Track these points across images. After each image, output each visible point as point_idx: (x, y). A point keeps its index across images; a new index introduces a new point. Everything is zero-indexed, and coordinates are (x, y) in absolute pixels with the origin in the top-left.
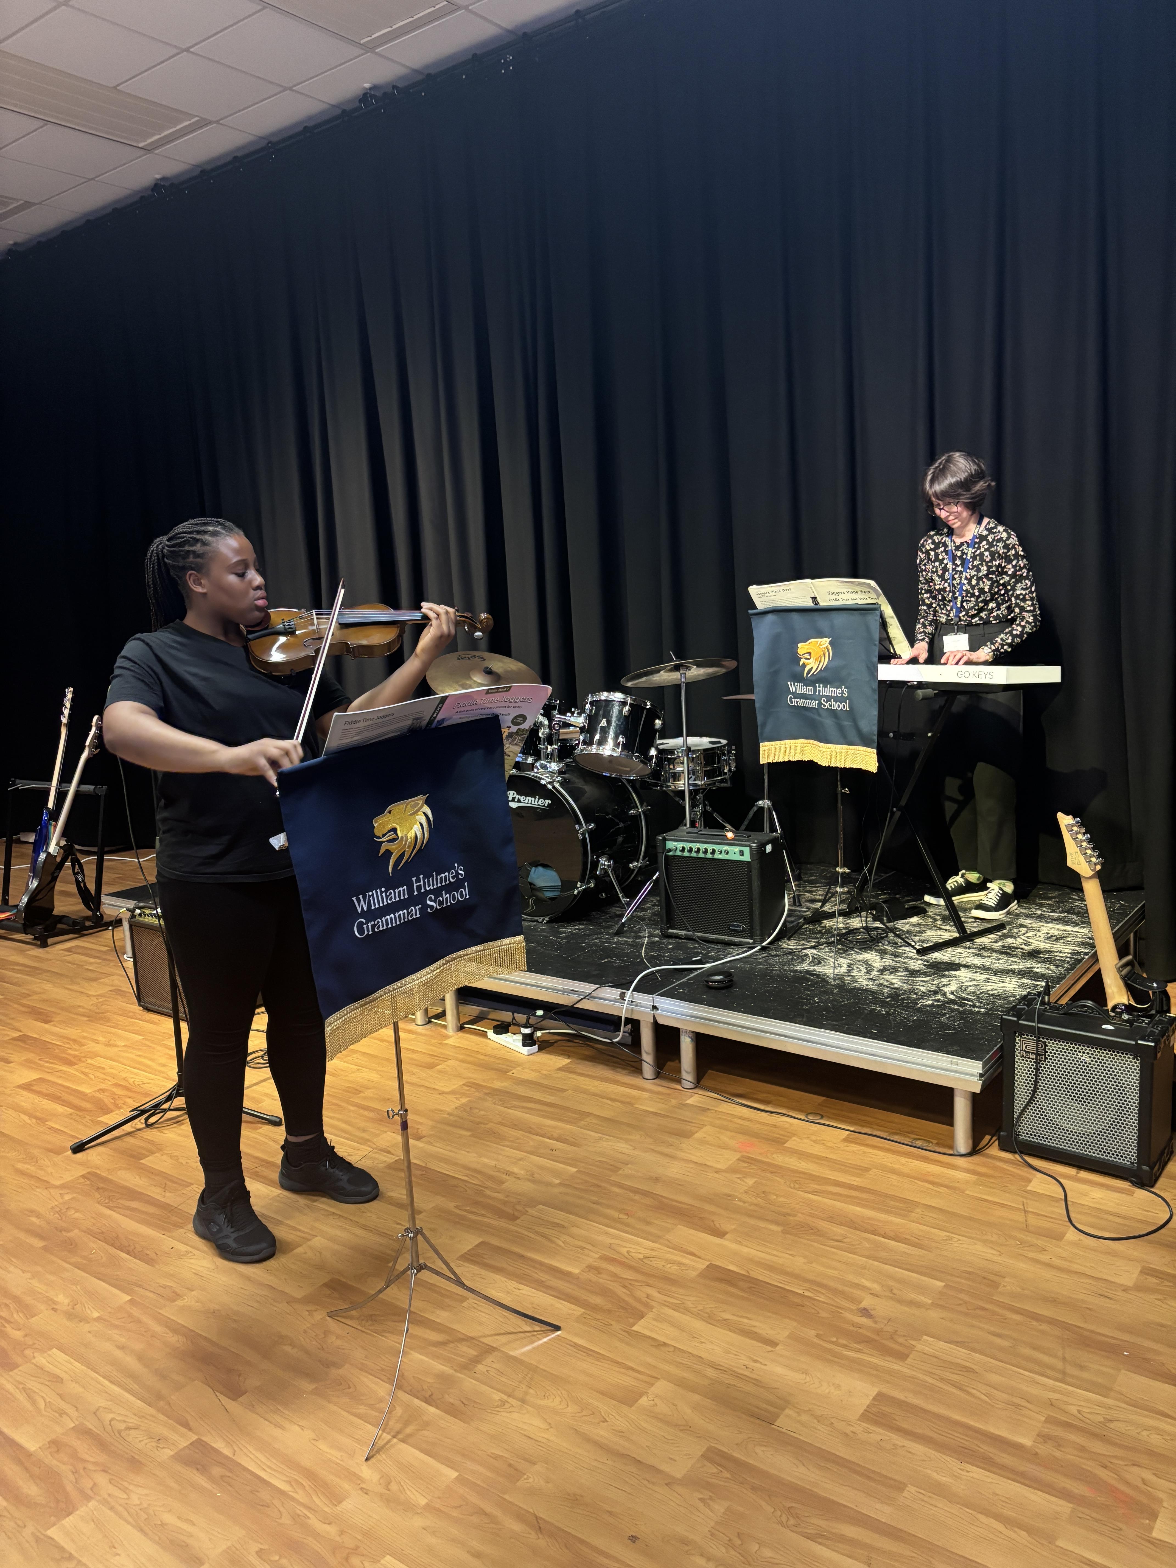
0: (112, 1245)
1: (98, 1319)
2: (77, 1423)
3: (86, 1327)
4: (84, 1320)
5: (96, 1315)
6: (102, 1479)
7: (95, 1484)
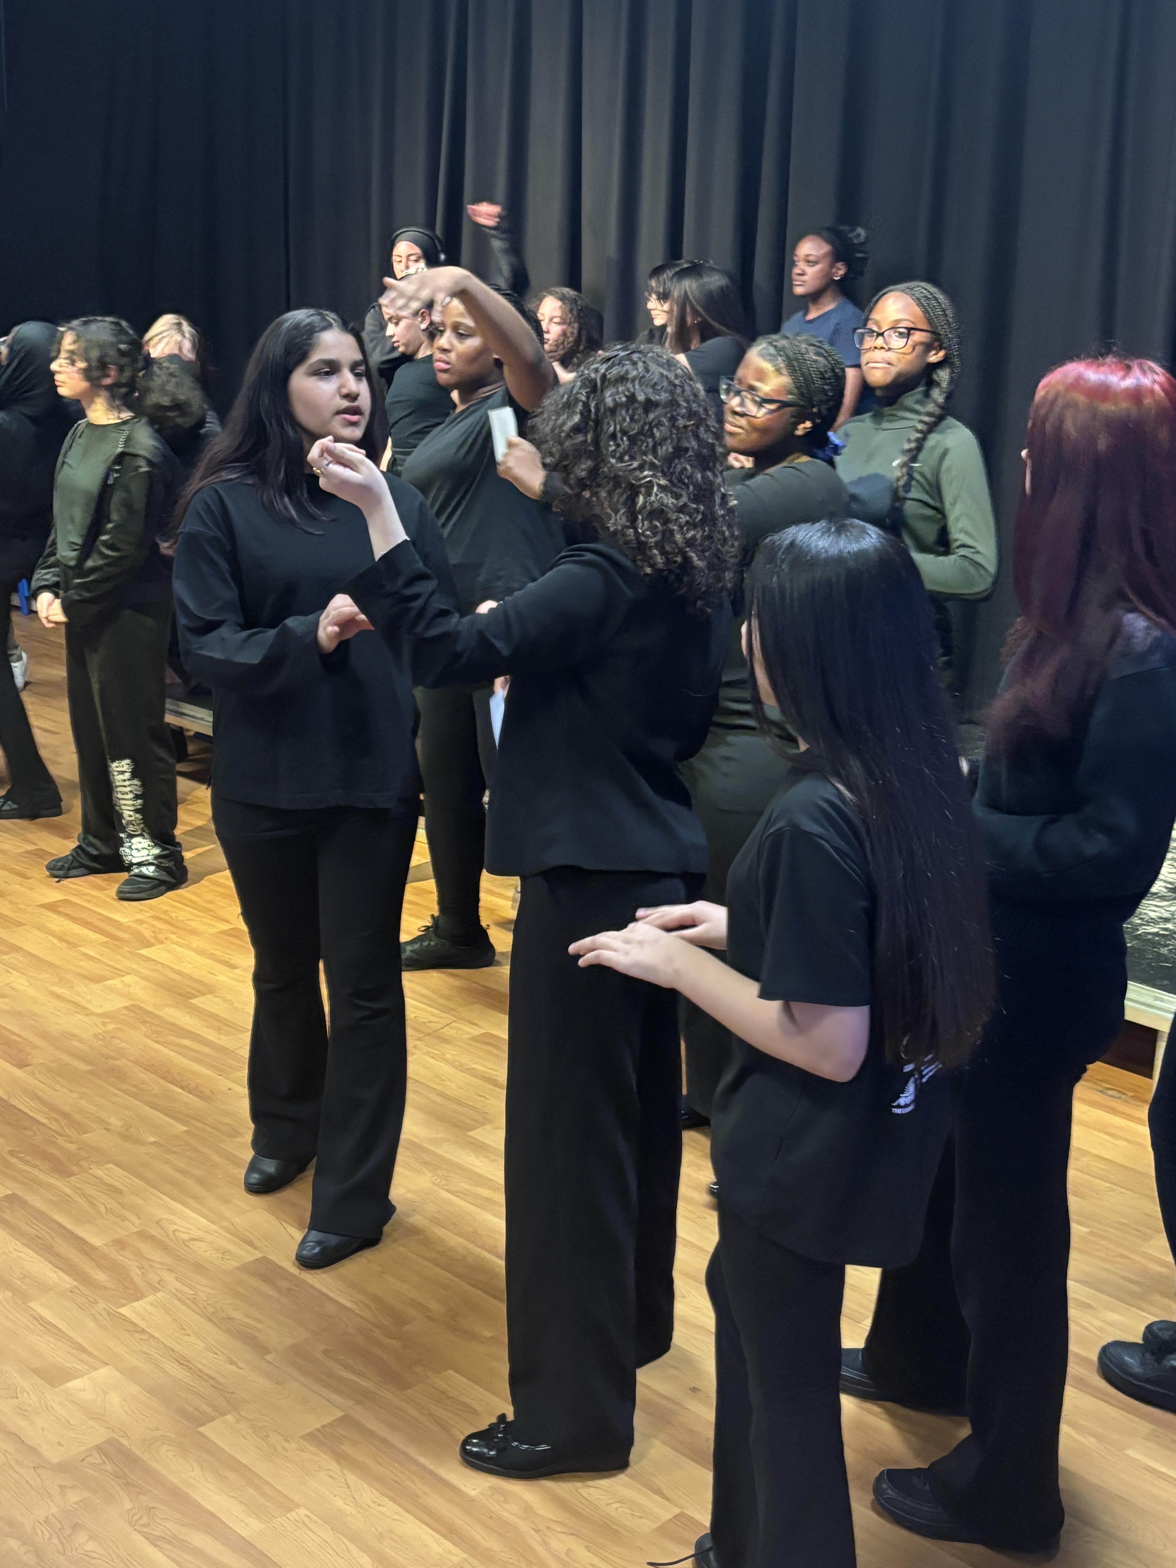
0: (164, 1078)
1: (154, 1143)
2: (140, 1229)
3: (143, 1149)
4: (139, 1142)
5: (152, 1139)
6: (169, 1278)
7: (162, 1280)
